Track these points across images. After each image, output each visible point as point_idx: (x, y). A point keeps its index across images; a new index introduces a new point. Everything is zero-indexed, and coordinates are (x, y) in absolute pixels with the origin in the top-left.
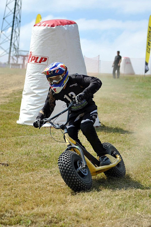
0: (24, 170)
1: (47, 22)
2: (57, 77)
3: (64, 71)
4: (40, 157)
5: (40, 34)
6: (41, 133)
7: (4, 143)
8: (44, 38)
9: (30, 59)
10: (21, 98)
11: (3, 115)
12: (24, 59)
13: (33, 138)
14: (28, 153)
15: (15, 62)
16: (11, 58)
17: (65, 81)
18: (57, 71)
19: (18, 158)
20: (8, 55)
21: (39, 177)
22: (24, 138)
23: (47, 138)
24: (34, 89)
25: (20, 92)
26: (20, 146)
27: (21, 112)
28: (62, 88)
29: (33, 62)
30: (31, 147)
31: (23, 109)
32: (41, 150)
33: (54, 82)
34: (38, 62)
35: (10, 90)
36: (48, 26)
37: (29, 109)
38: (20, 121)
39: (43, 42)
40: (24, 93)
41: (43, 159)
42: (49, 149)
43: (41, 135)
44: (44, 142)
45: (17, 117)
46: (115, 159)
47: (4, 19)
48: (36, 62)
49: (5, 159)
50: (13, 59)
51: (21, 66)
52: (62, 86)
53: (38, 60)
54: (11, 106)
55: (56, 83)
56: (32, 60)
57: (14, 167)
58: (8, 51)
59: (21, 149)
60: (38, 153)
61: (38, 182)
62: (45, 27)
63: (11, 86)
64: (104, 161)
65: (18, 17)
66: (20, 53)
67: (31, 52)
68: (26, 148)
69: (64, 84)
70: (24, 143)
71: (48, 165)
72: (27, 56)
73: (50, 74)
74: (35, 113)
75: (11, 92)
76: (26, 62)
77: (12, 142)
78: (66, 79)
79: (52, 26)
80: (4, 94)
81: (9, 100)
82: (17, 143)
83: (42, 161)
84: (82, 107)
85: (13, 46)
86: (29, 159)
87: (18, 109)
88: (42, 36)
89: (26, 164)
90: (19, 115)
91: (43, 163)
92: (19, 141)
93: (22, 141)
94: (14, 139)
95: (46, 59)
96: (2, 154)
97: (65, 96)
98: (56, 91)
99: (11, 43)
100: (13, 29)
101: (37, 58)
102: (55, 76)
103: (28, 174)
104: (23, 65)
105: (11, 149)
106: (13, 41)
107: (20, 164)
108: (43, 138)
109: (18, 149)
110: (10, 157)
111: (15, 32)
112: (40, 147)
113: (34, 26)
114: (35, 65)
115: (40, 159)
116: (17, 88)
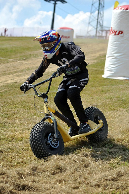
0: (108, 109)
1: (123, 6)
2: (48, 44)
3: (55, 38)
4: (119, 100)
5: (118, 15)
6: (119, 84)
7: (94, 91)
8: (120, 18)
9: (111, 32)
10: (105, 60)
11: (93, 72)
12: (107, 33)
13: (114, 87)
14: (111, 98)
15: (101, 35)
16: (98, 32)
17: (57, 48)
18: (49, 39)
19: (103, 101)
20: (95, 30)
21: (118, 114)
22: (107, 87)
23: (123, 87)
24: (114, 53)
25: (105, 56)
26: (105, 93)
27: (106, 70)
28: (53, 54)
29: (113, 34)
30: (113, 93)
31: (106, 67)
32: (120, 96)
33: (46, 49)
34: (116, 35)
35: (97, 55)
36: (124, 9)
37: (111, 67)
38: (104, 76)
39: (120, 21)
40: (107, 56)
41: (121, 102)
42: (125, 95)
43: (120, 85)
44: (122, 90)
45: (102, 73)
46: (95, 125)
47: (92, 5)
48: (115, 34)
49: (94, 102)
50: (99, 33)
51: (104, 38)
52: (54, 53)
53: (117, 33)
54: (98, 65)
55: (47, 49)
56: (112, 33)
57: (101, 108)
58: (96, 27)
59: (106, 95)
60: (118, 97)
61: (118, 117)
62: (121, 10)
63: (98, 51)
64: (83, 128)
65: (102, 3)
66: (104, 29)
67: (112, 28)
68: (109, 94)
69: (55, 51)
70: (108, 90)
71: (124, 106)
72: (109, 31)
73: (42, 41)
74: (115, 70)
75: (98, 56)
76: (108, 35)
77: (99, 90)
78: (58, 46)
79: (127, 9)
80: (93, 57)
81: (97, 61)
82: (103, 91)
83: (121, 103)
84: (75, 73)
85: (99, 24)
86: (111, 102)
87: (103, 67)
88: (120, 16)
89: (109, 106)
90: (104, 71)
91: (121, 104)
92: (104, 89)
93: (106, 89)
94: (100, 88)
95: (122, 32)
96: (93, 98)
97: (59, 62)
98: (47, 57)
99: (98, 21)
100: (99, 12)
101: (116, 31)
102: (47, 43)
103: (111, 112)
104: (106, 37)
105: (99, 95)
106: (99, 20)
107: (105, 105)
108: (121, 87)
109: (104, 95)
110: (98, 100)
111: (101, 14)
112: (119, 94)
113: (114, 9)
114: (114, 37)
115: (119, 102)
116: (102, 53)
